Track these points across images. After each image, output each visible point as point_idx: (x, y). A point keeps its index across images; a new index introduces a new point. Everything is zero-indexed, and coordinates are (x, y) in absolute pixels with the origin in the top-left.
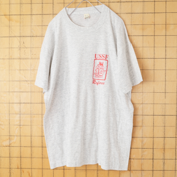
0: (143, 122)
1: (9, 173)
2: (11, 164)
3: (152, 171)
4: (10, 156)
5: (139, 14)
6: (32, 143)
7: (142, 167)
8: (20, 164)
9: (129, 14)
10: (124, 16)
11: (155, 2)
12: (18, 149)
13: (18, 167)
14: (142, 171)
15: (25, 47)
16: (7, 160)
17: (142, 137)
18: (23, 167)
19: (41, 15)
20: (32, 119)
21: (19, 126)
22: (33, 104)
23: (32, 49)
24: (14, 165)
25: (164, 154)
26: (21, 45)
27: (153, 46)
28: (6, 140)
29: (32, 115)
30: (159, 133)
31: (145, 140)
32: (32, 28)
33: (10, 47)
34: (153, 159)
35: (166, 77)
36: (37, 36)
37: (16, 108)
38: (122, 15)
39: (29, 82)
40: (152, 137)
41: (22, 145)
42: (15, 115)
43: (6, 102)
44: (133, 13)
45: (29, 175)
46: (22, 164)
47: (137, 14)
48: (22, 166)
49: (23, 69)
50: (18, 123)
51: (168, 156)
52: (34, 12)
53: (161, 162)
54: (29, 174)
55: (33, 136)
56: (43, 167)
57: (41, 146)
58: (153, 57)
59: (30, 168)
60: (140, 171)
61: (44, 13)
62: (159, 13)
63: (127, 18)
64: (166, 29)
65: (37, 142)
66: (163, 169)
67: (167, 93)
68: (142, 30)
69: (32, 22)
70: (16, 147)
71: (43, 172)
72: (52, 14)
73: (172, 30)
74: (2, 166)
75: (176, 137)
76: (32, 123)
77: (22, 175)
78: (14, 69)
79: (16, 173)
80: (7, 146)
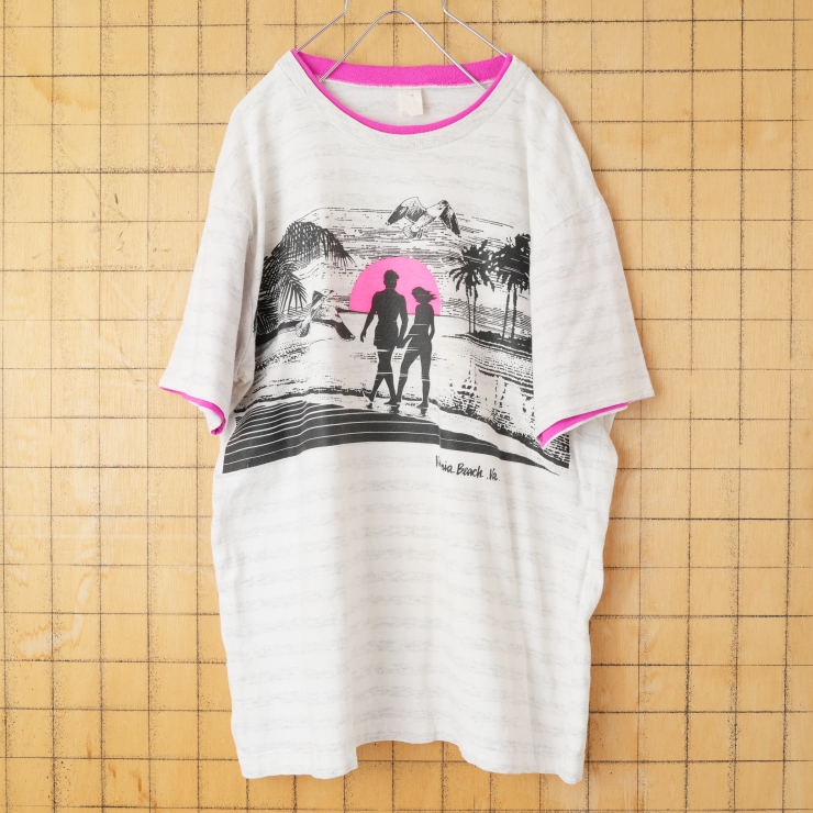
0: (643, 547)
1: (51, 779)
2: (57, 737)
3: (683, 765)
4: (53, 703)
5: (624, 75)
6: (153, 646)
7: (641, 746)
8: (98, 740)
9: (580, 74)
10: (563, 83)
11: (696, 23)
12: (91, 669)
13: (89, 753)
14: (641, 765)
15: (121, 219)
16: (42, 720)
17: (640, 617)
18: (110, 750)
19: (195, 77)
20: (151, 536)
21: (94, 571)
22: (158, 471)
23: (152, 225)
24: (72, 745)
25: (735, 686)
26: (105, 209)
27: (689, 216)
28: (37, 634)
29: (152, 521)
30: (713, 595)
31: (654, 628)
32: (153, 136)
33: (56, 218)
34: (687, 712)
35: (743, 351)
36: (174, 171)
37: (82, 488)
38: (551, 78)
39: (141, 374)
40: (681, 616)
41: (107, 656)
42: (77, 520)
43: (34, 464)
44: (598, 71)
45: (140, 787)
46: (106, 738)
47: (617, 75)
48: (106, 747)
49: (115, 317)
50: (89, 555)
51: (751, 697)
52: (162, 65)
53: (723, 724)
54: (140, 781)
55: (158, 611)
56: (201, 753)
57: (194, 659)
58: (685, 263)
59: (146, 755)
60: (630, 765)
61: (208, 67)
62: (711, 73)
63: (577, 88)
64: (745, 143)
65: (175, 638)
66: (732, 757)
67: (745, 423)
68: (640, 147)
69: (151, 107)
70: (79, 661)
71: (201, 775)
72: (244, 71)
73: (769, 144)
74: (16, 750)
75: (787, 616)
76: (152, 556)
77: (109, 789)
78: (75, 318)
79: (80, 781)
80: (43, 658)
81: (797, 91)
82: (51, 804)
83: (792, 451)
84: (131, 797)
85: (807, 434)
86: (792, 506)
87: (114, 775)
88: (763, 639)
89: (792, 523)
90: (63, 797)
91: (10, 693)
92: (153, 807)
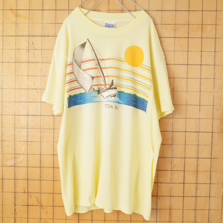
0: (173, 139)
1: (14, 198)
2: (16, 187)
4: (15, 178)
5: (170, 12)
6: (41, 163)
7: (171, 192)
8: (27, 188)
9: (158, 11)
10: (154, 14)
12: (25, 169)
13: (24, 191)
14: (171, 197)
15: (34, 49)
16: (12, 182)
17: (172, 158)
18: (30, 191)
19: (55, 11)
20: (41, 134)
21: (26, 143)
22: (43, 117)
23: (43, 51)
24: (20, 189)
25: (197, 177)
26: (30, 46)
27: (187, 50)
28: (11, 159)
29: (42, 130)
30: (191, 152)
31: (175, 161)
32: (43, 26)
33: (17, 48)
34: (184, 183)
35: (201, 87)
36: (49, 36)
37: (23, 121)
38: (150, 12)
39: (39, 91)
40: (183, 158)
41: (29, 166)
42: (22, 129)
43: (10, 114)
44: (163, 11)
45: (38, 201)
46: (29, 187)
49: (32, 75)
50: (25, 139)
51: (201, 180)
52: (46, 7)
53: (193, 187)
54: (38, 199)
55: (43, 154)
56: (54, 192)
57: (52, 166)
58: (186, 63)
59: (39, 192)
60: (168, 197)
61: (58, 8)
62: (194, 11)
63: (158, 16)
64: (203, 31)
65: (47, 161)
66: (196, 196)
67: (201, 106)
68: (174, 31)
69: (43, 19)
70: (22, 167)
71: (54, 198)
72: (68, 9)
73: (209, 31)
74: (5, 190)
75: (211, 158)
76: (41, 139)
77: (30, 201)
78: (22, 75)
79: (22, 199)
80: (12, 166)
81: (217, 17)
82: (14, 204)
83: (214, 114)
84: (35, 203)
85: (218, 109)
86: (213, 129)
87: (31, 197)
88: (205, 164)
89: (213, 133)
90: (17, 203)
91: (4, 175)
92: (41, 206)
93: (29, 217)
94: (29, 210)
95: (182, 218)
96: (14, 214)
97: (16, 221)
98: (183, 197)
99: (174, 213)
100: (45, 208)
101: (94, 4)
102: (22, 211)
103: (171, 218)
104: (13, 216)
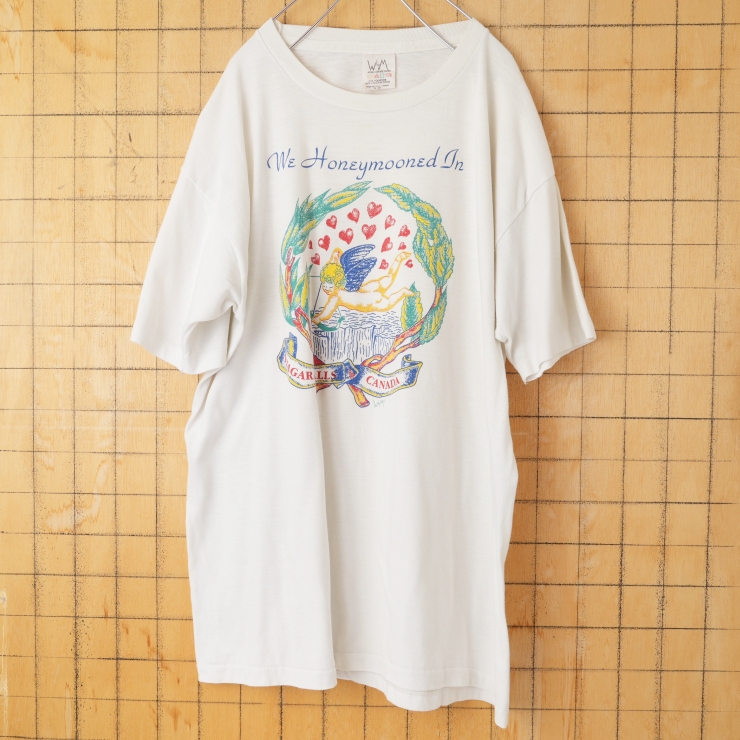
0: (585, 442)
1: (73, 635)
2: (79, 599)
4: (75, 571)
5: (573, 29)
6: (160, 522)
7: (580, 613)
8: (114, 602)
9: (533, 29)
10: (516, 37)
12: (108, 542)
13: (106, 613)
14: (580, 630)
15: (134, 155)
16: (66, 584)
17: (580, 502)
18: (124, 611)
19: (198, 32)
20: (159, 429)
21: (110, 458)
22: (165, 372)
23: (161, 160)
24: (92, 605)
25: (663, 564)
26: (120, 146)
27: (627, 153)
28: (62, 511)
29: (160, 415)
30: (645, 484)
31: (592, 513)
32: (161, 83)
33: (78, 154)
34: (620, 585)
35: (674, 272)
36: (180, 114)
37: (100, 387)
38: (507, 33)
40: (616, 503)
41: (121, 531)
42: (96, 414)
43: (60, 365)
44: (550, 26)
45: (149, 644)
46: (120, 600)
47: (566, 29)
48: (120, 608)
49: (129, 240)
50: (106, 444)
51: (675, 575)
52: (170, 21)
53: (652, 596)
54: (149, 637)
55: (165, 493)
58: (623, 195)
59: (154, 616)
60: (570, 630)
61: (209, 23)
62: (649, 28)
63: (530, 44)
64: (678, 89)
66: (660, 625)
67: (675, 335)
68: (585, 93)
69: (160, 58)
70: (98, 535)
72: (240, 26)
73: (699, 90)
74: (44, 610)
75: (709, 503)
76: (160, 445)
77: (123, 644)
78: (95, 240)
79: (98, 637)
80: (66, 532)
81: (725, 43)
82: (73, 656)
83: (716, 359)
84: (142, 650)
85: (729, 345)
86: (715, 407)
87: (127, 632)
88: (688, 523)
89: (715, 422)
90: (84, 650)
91: (39, 561)
92: (160, 660)
93: (121, 696)
94: (121, 674)
95: (616, 696)
96: (74, 687)
97: (81, 709)
98: (617, 630)
99: (590, 681)
100: (172, 665)
101: (325, 10)
102: (97, 679)
103: (579, 696)
104: (70, 693)
